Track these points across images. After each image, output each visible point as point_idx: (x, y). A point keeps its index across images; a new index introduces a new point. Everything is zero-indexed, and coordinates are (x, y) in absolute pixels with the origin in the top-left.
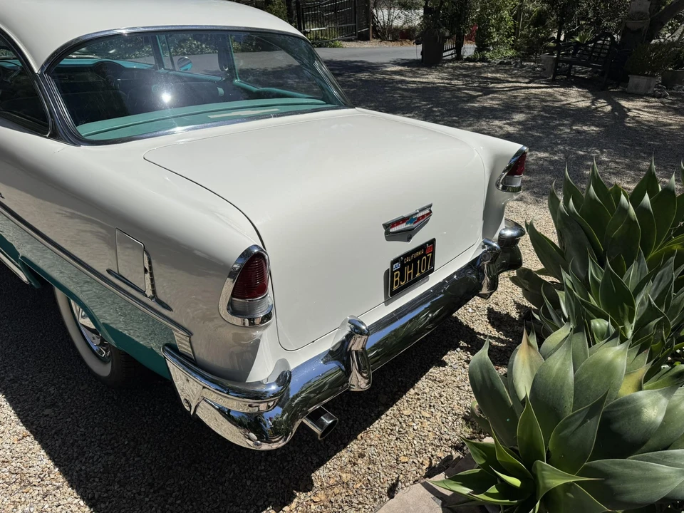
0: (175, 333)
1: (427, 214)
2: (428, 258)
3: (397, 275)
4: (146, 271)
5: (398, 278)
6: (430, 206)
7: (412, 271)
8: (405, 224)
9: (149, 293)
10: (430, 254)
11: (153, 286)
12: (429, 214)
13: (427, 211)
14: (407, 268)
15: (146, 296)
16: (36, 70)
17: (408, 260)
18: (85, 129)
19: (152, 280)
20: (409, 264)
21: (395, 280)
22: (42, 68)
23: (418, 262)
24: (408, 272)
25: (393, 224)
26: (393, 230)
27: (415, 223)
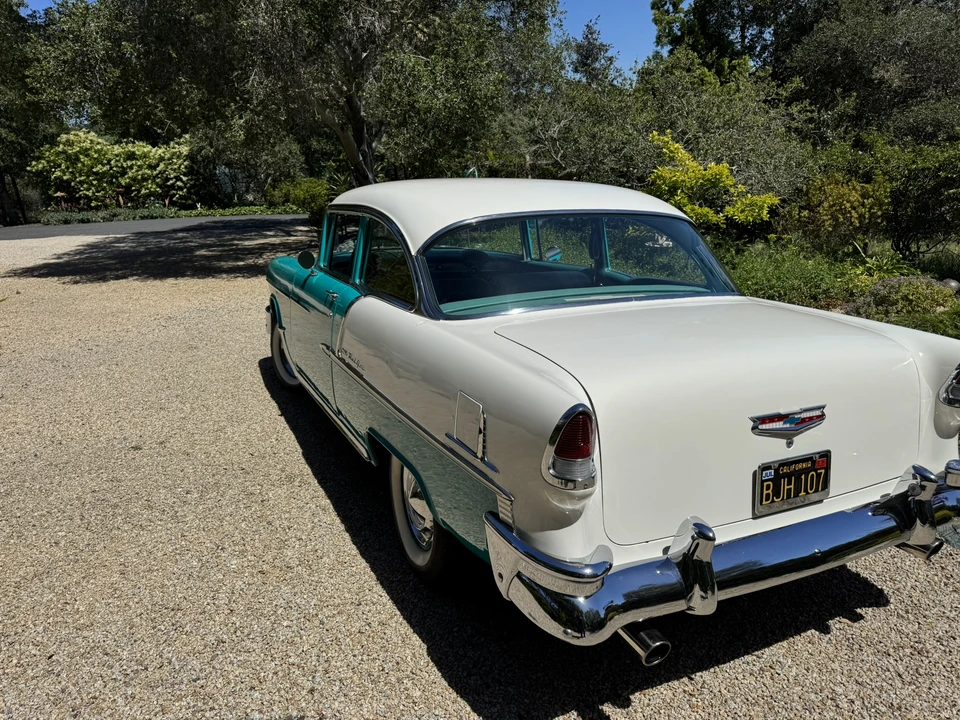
0: (499, 497)
1: (818, 417)
2: (819, 475)
3: (768, 487)
4: (480, 432)
5: (770, 491)
6: (823, 407)
7: (792, 486)
8: (782, 423)
9: (480, 455)
10: (823, 471)
11: (484, 447)
12: (822, 417)
13: (818, 413)
14: (784, 482)
15: (477, 457)
16: (413, 253)
17: (785, 470)
18: (447, 308)
19: (484, 441)
20: (788, 476)
21: (765, 492)
22: (418, 252)
23: (803, 477)
24: (786, 487)
25: (764, 420)
26: (764, 427)
27: (797, 424)
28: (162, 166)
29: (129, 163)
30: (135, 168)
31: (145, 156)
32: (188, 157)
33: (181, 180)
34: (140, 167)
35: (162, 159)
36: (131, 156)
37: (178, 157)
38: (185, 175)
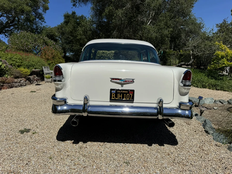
2: (130, 96)
5: (114, 96)
6: (133, 79)
7: (121, 96)
8: (119, 80)
10: (132, 95)
12: (133, 82)
20: (120, 93)
23: (125, 95)
24: (119, 96)
25: (113, 79)
26: (113, 80)
27: (124, 82)
28: (109, 55)
29: (103, 54)
30: (104, 55)
31: (106, 53)
32: (114, 53)
33: (112, 58)
34: (105, 55)
35: (109, 54)
36: (103, 53)
37: (112, 53)
38: (113, 57)
